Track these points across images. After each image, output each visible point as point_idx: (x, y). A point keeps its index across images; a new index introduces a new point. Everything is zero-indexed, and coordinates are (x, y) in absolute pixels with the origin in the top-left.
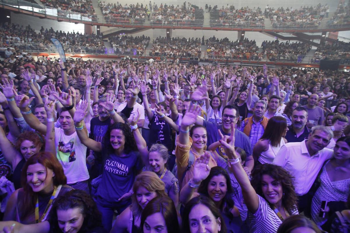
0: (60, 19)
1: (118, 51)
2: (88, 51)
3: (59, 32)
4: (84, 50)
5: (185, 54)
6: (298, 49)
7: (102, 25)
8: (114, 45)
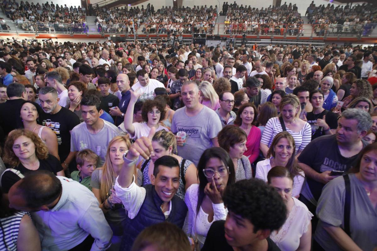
2: (58, 29)
4: (54, 29)
5: (189, 29)
6: (366, 14)
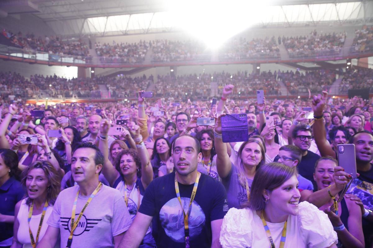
0: (51, 63)
1: (114, 94)
2: (80, 96)
3: (49, 77)
4: (76, 95)
7: (97, 67)
8: (110, 88)
